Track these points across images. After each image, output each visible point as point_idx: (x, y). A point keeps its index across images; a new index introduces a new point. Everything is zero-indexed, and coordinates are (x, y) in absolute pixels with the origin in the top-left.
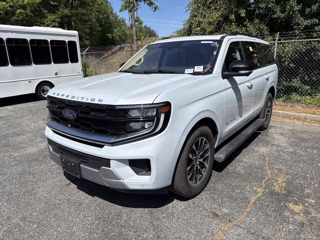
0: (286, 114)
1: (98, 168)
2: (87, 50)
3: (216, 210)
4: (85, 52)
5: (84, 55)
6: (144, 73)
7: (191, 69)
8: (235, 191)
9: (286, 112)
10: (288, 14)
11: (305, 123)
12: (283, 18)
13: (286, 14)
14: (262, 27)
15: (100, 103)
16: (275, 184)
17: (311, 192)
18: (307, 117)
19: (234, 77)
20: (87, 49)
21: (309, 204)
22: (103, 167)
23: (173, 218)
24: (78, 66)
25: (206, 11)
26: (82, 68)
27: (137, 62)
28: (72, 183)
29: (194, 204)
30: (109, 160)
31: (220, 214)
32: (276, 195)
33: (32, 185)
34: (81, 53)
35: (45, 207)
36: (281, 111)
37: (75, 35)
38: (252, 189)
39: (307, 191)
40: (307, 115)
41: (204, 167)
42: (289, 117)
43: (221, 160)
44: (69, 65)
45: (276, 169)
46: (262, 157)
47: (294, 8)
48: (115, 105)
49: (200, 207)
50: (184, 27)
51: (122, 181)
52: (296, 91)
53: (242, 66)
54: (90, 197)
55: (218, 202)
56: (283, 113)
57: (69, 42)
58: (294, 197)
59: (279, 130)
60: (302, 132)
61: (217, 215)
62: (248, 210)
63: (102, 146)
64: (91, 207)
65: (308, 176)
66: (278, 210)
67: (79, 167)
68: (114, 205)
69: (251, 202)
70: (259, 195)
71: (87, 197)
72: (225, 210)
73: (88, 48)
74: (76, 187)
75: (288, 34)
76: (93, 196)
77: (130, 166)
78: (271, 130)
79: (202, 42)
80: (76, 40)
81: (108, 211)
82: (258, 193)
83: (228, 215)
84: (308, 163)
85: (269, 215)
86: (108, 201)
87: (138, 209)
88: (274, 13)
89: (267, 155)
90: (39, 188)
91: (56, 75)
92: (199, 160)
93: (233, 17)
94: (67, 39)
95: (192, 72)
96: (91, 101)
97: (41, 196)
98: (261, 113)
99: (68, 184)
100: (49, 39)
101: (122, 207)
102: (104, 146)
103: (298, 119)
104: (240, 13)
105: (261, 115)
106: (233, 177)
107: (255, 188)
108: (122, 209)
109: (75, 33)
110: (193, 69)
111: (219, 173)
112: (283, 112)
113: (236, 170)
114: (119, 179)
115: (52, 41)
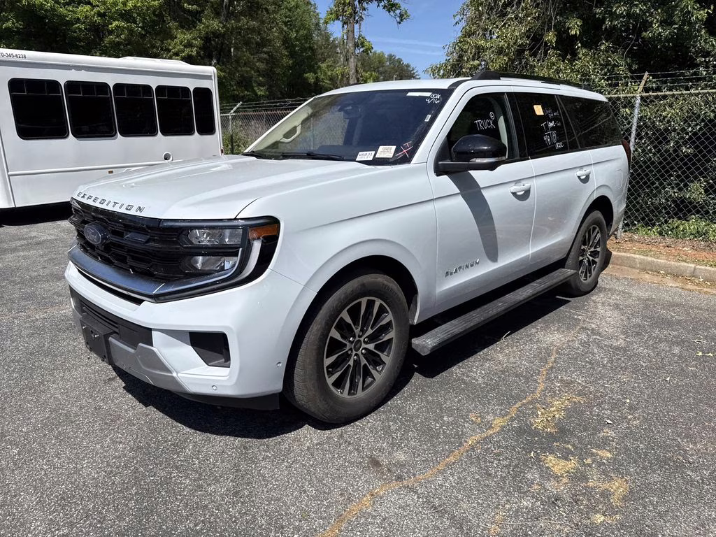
0: (650, 263)
1: (133, 344)
2: (238, 108)
3: (381, 454)
4: (232, 111)
5: (230, 117)
7: (370, 152)
8: (442, 420)
9: (650, 259)
10: (679, 29)
11: (690, 286)
12: (668, 40)
13: (675, 28)
14: (614, 60)
15: (138, 214)
16: (539, 413)
17: (613, 435)
18: (697, 273)
20: (238, 106)
21: (594, 461)
22: (140, 344)
23: (283, 460)
24: (215, 140)
25: (494, 24)
26: (222, 147)
27: (287, 135)
28: (118, 378)
29: (341, 436)
30: (150, 330)
31: (385, 462)
32: (529, 434)
33: (43, 376)
34: (221, 113)
35: (48, 417)
36: (638, 256)
37: (211, 76)
38: (483, 418)
39: (607, 432)
40: (698, 267)
41: (380, 361)
42: (655, 270)
43: (426, 350)
44: (195, 140)
45: (562, 381)
46: (546, 353)
47: (693, 16)
48: (161, 219)
49: (350, 444)
50: (448, 58)
51: (174, 374)
52: (698, 212)
53: (486, 148)
54: (141, 405)
55: (393, 438)
56: (644, 260)
57: (197, 90)
58: (568, 443)
59: (615, 298)
60: (671, 305)
61: (375, 463)
62: (452, 459)
63: (139, 302)
65: (628, 401)
66: (516, 466)
67: (107, 343)
68: (180, 425)
69: (465, 444)
70: (490, 432)
71: (135, 406)
72: (401, 456)
73: (239, 104)
74: (124, 385)
75: (683, 75)
76: (146, 405)
77: (192, 346)
78: (597, 297)
79: (410, 94)
80: (213, 86)
82: (490, 427)
83: (401, 465)
84: (643, 374)
85: (490, 475)
86: (170, 417)
87: (223, 437)
88: (646, 25)
89: (557, 350)
90: (54, 382)
91: (166, 159)
92: (364, 346)
93: (551, 37)
94: (191, 85)
95: (370, 158)
96: (127, 209)
97: (51, 397)
98: (570, 257)
99: (110, 379)
100: (154, 82)
101: (191, 431)
102: (143, 301)
103: (676, 275)
104: (569, 28)
105: (569, 262)
106: (453, 391)
107: (490, 417)
108: (191, 434)
109: (211, 70)
110: (373, 153)
111: (428, 379)
112: (642, 257)
113: (468, 376)
114: (169, 371)
115: (160, 88)
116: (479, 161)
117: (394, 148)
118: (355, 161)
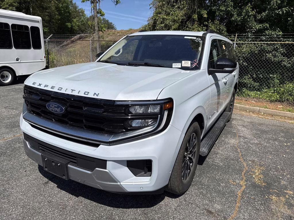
0: (243, 107)
1: (92, 169)
2: (51, 37)
3: (208, 207)
4: (48, 39)
5: (47, 41)
6: (128, 64)
7: (179, 64)
8: (221, 185)
9: (243, 106)
10: (243, 18)
11: (260, 116)
12: (239, 21)
13: (242, 17)
14: (222, 28)
15: (95, 97)
16: (254, 177)
17: (286, 183)
18: (260, 111)
19: (216, 73)
20: (50, 36)
21: (289, 196)
22: (97, 169)
23: (168, 218)
24: (41, 52)
25: (170, 9)
26: (45, 55)
27: (116, 53)
28: (50, 182)
29: (185, 200)
30: (106, 161)
31: (213, 211)
32: (258, 188)
33: (3, 185)
34: (44, 39)
36: (238, 105)
37: (39, 21)
38: (235, 182)
39: (283, 182)
40: (260, 109)
41: (191, 162)
42: (245, 110)
43: (205, 154)
44: (31, 52)
45: (250, 161)
46: (234, 149)
47: (250, 13)
48: (115, 101)
49: (192, 204)
51: (119, 184)
52: (245, 87)
54: (74, 197)
55: (208, 197)
56: (241, 106)
57: (32, 27)
58: (274, 189)
59: (240, 122)
60: (260, 124)
61: (210, 212)
62: (238, 205)
64: (77, 209)
65: (279, 167)
66: (265, 203)
67: (67, 167)
68: (103, 205)
69: (238, 196)
70: (243, 188)
71: (71, 197)
72: (218, 207)
73: (51, 35)
74: (56, 186)
75: (242, 35)
76: (77, 196)
77: (128, 167)
78: (234, 122)
79: (185, 37)
80: (40, 26)
81: (98, 214)
82: (241, 186)
83: (221, 211)
84: (275, 155)
85: (258, 209)
86: (95, 201)
87: (130, 210)
88: (232, 15)
89: (238, 146)
90: (13, 188)
91: (17, 60)
92: (188, 156)
93: (195, 16)
94: (29, 25)
95: (180, 67)
96: (85, 94)
97: (16, 199)
98: (228, 107)
99: (46, 183)
100: (10, 22)
101: (112, 208)
102: (100, 145)
103: (253, 112)
104: (202, 14)
105: (227, 109)
106: (215, 170)
107: (237, 181)
108: (112, 210)
109: (39, 18)
110: (180, 64)
111: (201, 166)
112: (240, 105)
113: (215, 163)
114: (115, 182)
115: (13, 25)
116: (227, 69)
117: (189, 62)
118: (172, 68)
